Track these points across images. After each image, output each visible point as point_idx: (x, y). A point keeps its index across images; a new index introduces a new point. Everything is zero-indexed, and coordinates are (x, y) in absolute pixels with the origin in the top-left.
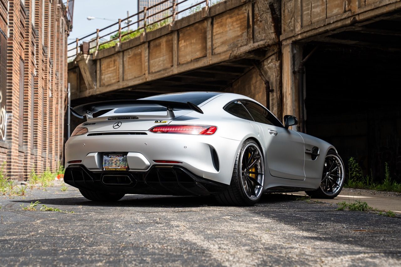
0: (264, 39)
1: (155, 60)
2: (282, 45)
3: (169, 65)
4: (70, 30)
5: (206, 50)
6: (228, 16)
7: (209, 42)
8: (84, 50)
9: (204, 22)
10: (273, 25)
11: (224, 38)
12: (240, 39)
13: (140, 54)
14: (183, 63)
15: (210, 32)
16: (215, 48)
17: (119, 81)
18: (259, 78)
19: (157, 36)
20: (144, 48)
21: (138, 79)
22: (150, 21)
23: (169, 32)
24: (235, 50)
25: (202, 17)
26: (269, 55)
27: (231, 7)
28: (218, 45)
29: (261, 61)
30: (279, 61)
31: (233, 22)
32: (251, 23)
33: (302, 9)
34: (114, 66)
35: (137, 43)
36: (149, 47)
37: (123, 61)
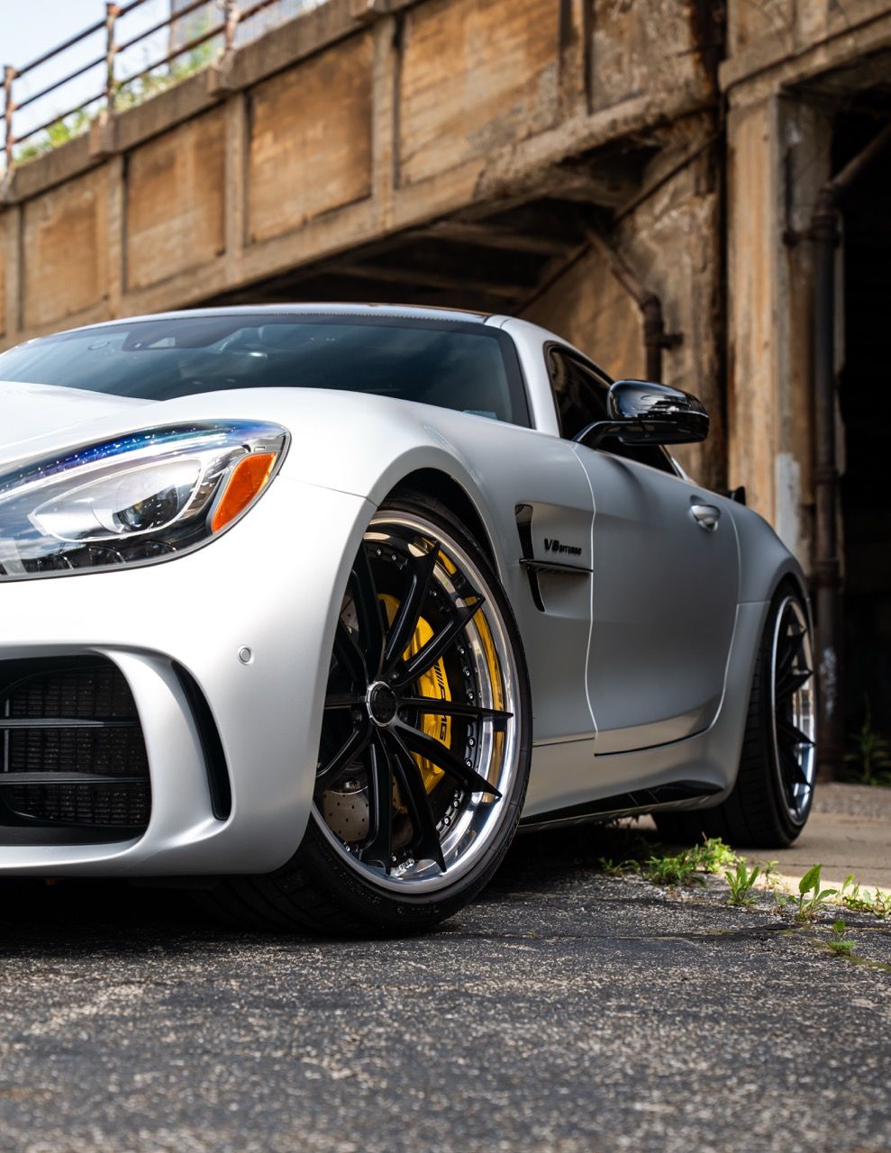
0: (641, 92)
1: (151, 232)
2: (727, 107)
3: (209, 251)
5: (370, 170)
7: (384, 128)
9: (360, 42)
10: (686, 12)
11: (454, 107)
12: (525, 102)
13: (90, 212)
14: (267, 234)
15: (389, 83)
16: (411, 156)
18: (613, 289)
19: (159, 127)
20: (104, 181)
21: (79, 318)
23: (211, 100)
24: (501, 156)
25: (354, 12)
26: (659, 176)
28: (423, 139)
29: (620, 211)
30: (711, 198)
31: (492, 28)
32: (578, 20)
35: (80, 162)
36: (125, 175)
37: (21, 248)
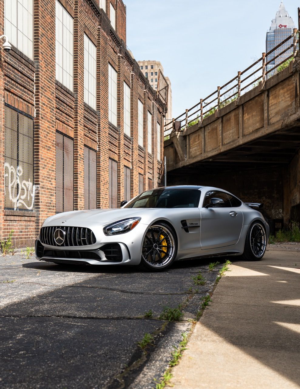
1: (227, 133)
3: (237, 137)
4: (165, 111)
5: (264, 121)
6: (281, 87)
7: (266, 113)
8: (176, 128)
9: (262, 95)
11: (278, 109)
12: (290, 108)
13: (216, 129)
14: (247, 134)
15: (267, 104)
16: (271, 118)
17: (201, 153)
19: (227, 112)
20: (218, 123)
21: (215, 150)
22: (222, 99)
23: (236, 107)
24: (286, 119)
25: (260, 91)
27: (282, 79)
28: (273, 115)
31: (284, 93)
32: (298, 92)
34: (198, 140)
35: (214, 119)
36: (222, 121)
37: (204, 136)
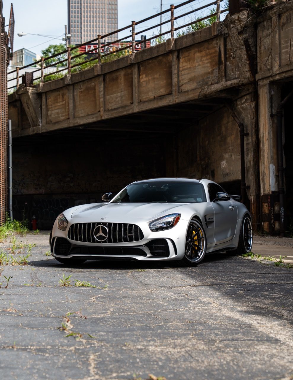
0: (238, 78)
1: (111, 95)
2: (258, 85)
3: (128, 103)
4: (10, 58)
5: (172, 87)
6: (196, 49)
7: (175, 78)
8: (27, 82)
9: (169, 55)
10: (248, 62)
11: (193, 75)
12: (210, 76)
13: (94, 88)
14: (145, 100)
15: (176, 67)
16: (182, 85)
17: (69, 119)
18: (231, 119)
19: (114, 69)
20: (98, 81)
21: (92, 116)
23: (128, 65)
24: (205, 88)
25: (167, 50)
26: (243, 94)
27: (200, 40)
28: (185, 81)
29: (234, 99)
30: (254, 102)
31: (202, 57)
32: (223, 59)
33: (280, 47)
34: (63, 101)
35: (90, 75)
36: (104, 80)
37: (74, 96)
